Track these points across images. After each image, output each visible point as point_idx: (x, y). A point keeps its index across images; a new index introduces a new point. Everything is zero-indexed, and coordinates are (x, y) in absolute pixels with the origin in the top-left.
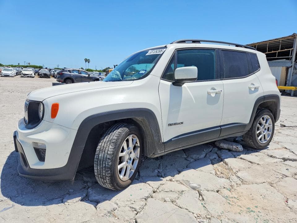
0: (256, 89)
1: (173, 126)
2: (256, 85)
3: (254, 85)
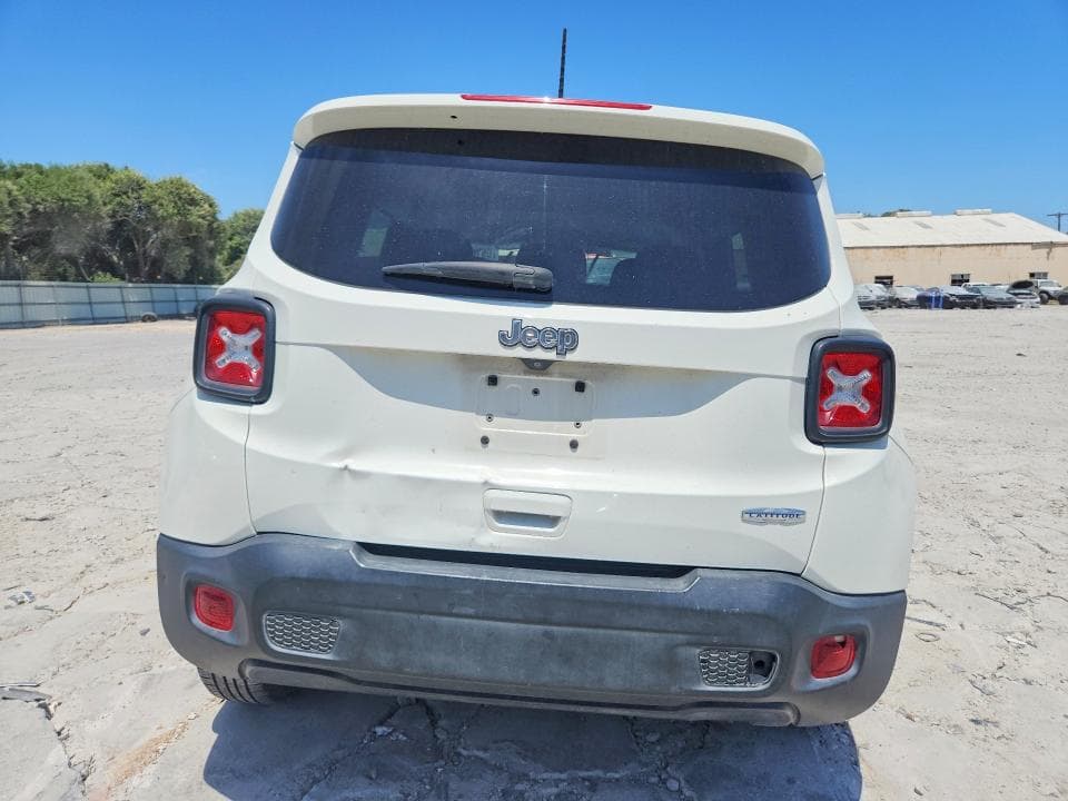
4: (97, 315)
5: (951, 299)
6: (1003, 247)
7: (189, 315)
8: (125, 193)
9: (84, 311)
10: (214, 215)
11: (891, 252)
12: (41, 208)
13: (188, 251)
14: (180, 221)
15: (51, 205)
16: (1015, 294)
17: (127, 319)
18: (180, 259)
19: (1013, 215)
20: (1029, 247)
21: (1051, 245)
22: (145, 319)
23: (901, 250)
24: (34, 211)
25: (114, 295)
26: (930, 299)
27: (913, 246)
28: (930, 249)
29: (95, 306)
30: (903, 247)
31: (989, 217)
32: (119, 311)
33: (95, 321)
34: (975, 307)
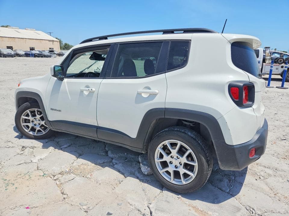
0: (153, 96)
1: (54, 111)
2: (154, 90)
3: (150, 89)
5: (36, 54)
6: (42, 40)
11: (11, 39)
16: (51, 54)
19: (41, 32)
20: (48, 41)
21: (53, 41)
23: (14, 39)
26: (30, 54)
27: (17, 38)
28: (22, 39)
30: (14, 38)
31: (34, 31)
34: (42, 57)
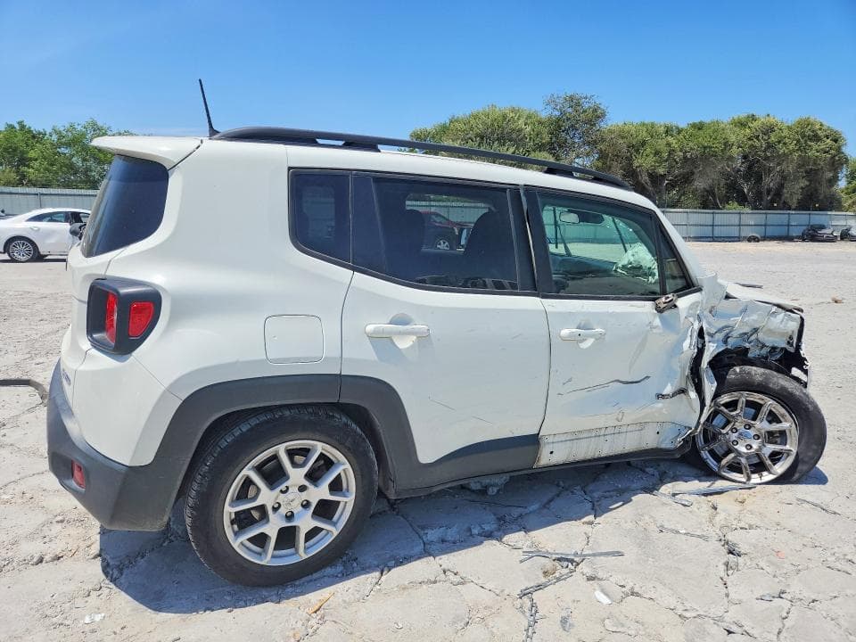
4: (716, 234)
7: (798, 237)
8: (757, 137)
9: (707, 231)
10: (839, 150)
12: (688, 155)
13: (804, 183)
14: (800, 156)
15: (697, 152)
17: (738, 239)
18: (794, 190)
22: (751, 239)
24: (685, 158)
25: (734, 219)
29: (716, 228)
32: (734, 232)
33: (714, 239)
